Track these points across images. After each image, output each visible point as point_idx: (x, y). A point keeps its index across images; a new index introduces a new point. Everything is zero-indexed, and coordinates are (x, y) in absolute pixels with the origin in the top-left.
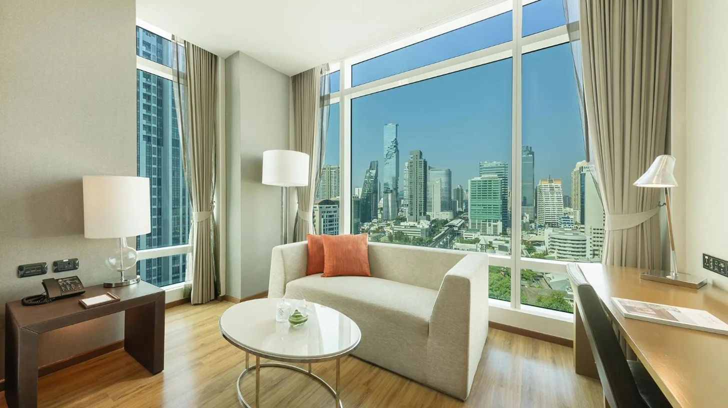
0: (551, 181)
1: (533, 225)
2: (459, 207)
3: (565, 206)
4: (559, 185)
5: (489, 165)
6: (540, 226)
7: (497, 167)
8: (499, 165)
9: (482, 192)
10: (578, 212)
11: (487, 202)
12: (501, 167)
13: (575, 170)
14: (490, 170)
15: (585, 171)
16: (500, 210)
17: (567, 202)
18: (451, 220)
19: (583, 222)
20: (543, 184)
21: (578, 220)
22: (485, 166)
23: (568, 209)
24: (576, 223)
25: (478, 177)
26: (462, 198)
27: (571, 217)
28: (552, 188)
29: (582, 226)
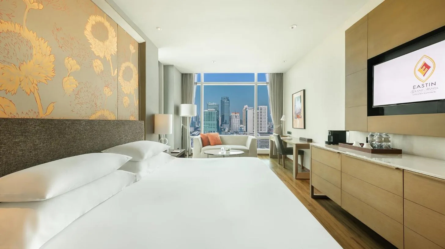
0: (236, 113)
1: (229, 133)
2: (197, 125)
3: (240, 124)
4: (239, 115)
5: (211, 104)
6: (232, 133)
7: (215, 106)
8: (216, 105)
9: (208, 117)
10: (245, 127)
11: (210, 122)
12: (216, 106)
13: (244, 109)
14: (211, 107)
15: (247, 110)
16: (216, 126)
17: (241, 123)
18: (193, 132)
19: (246, 131)
20: (233, 114)
21: (245, 130)
22: (209, 105)
23: (241, 125)
24: (244, 131)
25: (206, 110)
26: (198, 121)
27: (243, 129)
28: (236, 117)
29: (246, 132)
